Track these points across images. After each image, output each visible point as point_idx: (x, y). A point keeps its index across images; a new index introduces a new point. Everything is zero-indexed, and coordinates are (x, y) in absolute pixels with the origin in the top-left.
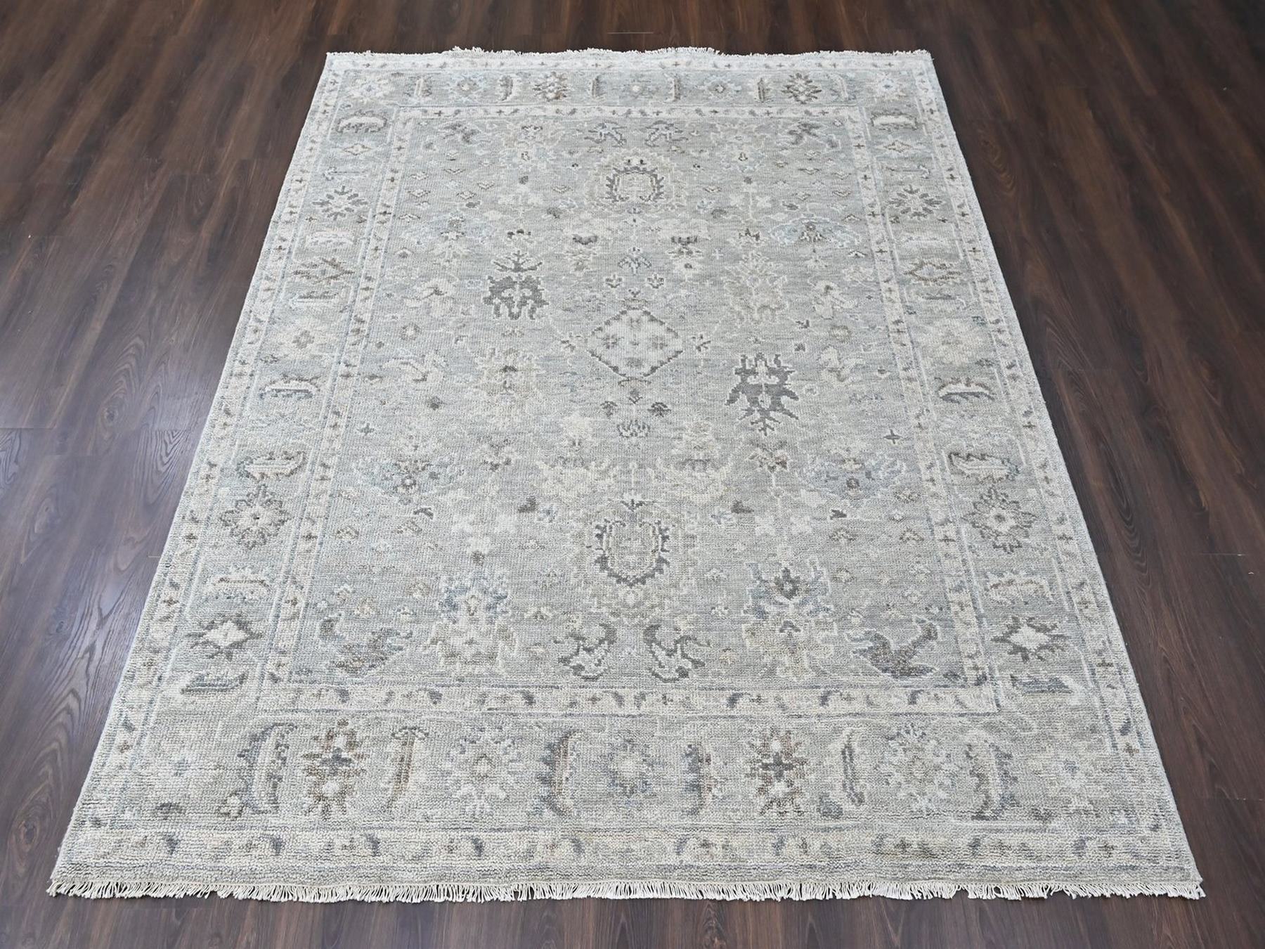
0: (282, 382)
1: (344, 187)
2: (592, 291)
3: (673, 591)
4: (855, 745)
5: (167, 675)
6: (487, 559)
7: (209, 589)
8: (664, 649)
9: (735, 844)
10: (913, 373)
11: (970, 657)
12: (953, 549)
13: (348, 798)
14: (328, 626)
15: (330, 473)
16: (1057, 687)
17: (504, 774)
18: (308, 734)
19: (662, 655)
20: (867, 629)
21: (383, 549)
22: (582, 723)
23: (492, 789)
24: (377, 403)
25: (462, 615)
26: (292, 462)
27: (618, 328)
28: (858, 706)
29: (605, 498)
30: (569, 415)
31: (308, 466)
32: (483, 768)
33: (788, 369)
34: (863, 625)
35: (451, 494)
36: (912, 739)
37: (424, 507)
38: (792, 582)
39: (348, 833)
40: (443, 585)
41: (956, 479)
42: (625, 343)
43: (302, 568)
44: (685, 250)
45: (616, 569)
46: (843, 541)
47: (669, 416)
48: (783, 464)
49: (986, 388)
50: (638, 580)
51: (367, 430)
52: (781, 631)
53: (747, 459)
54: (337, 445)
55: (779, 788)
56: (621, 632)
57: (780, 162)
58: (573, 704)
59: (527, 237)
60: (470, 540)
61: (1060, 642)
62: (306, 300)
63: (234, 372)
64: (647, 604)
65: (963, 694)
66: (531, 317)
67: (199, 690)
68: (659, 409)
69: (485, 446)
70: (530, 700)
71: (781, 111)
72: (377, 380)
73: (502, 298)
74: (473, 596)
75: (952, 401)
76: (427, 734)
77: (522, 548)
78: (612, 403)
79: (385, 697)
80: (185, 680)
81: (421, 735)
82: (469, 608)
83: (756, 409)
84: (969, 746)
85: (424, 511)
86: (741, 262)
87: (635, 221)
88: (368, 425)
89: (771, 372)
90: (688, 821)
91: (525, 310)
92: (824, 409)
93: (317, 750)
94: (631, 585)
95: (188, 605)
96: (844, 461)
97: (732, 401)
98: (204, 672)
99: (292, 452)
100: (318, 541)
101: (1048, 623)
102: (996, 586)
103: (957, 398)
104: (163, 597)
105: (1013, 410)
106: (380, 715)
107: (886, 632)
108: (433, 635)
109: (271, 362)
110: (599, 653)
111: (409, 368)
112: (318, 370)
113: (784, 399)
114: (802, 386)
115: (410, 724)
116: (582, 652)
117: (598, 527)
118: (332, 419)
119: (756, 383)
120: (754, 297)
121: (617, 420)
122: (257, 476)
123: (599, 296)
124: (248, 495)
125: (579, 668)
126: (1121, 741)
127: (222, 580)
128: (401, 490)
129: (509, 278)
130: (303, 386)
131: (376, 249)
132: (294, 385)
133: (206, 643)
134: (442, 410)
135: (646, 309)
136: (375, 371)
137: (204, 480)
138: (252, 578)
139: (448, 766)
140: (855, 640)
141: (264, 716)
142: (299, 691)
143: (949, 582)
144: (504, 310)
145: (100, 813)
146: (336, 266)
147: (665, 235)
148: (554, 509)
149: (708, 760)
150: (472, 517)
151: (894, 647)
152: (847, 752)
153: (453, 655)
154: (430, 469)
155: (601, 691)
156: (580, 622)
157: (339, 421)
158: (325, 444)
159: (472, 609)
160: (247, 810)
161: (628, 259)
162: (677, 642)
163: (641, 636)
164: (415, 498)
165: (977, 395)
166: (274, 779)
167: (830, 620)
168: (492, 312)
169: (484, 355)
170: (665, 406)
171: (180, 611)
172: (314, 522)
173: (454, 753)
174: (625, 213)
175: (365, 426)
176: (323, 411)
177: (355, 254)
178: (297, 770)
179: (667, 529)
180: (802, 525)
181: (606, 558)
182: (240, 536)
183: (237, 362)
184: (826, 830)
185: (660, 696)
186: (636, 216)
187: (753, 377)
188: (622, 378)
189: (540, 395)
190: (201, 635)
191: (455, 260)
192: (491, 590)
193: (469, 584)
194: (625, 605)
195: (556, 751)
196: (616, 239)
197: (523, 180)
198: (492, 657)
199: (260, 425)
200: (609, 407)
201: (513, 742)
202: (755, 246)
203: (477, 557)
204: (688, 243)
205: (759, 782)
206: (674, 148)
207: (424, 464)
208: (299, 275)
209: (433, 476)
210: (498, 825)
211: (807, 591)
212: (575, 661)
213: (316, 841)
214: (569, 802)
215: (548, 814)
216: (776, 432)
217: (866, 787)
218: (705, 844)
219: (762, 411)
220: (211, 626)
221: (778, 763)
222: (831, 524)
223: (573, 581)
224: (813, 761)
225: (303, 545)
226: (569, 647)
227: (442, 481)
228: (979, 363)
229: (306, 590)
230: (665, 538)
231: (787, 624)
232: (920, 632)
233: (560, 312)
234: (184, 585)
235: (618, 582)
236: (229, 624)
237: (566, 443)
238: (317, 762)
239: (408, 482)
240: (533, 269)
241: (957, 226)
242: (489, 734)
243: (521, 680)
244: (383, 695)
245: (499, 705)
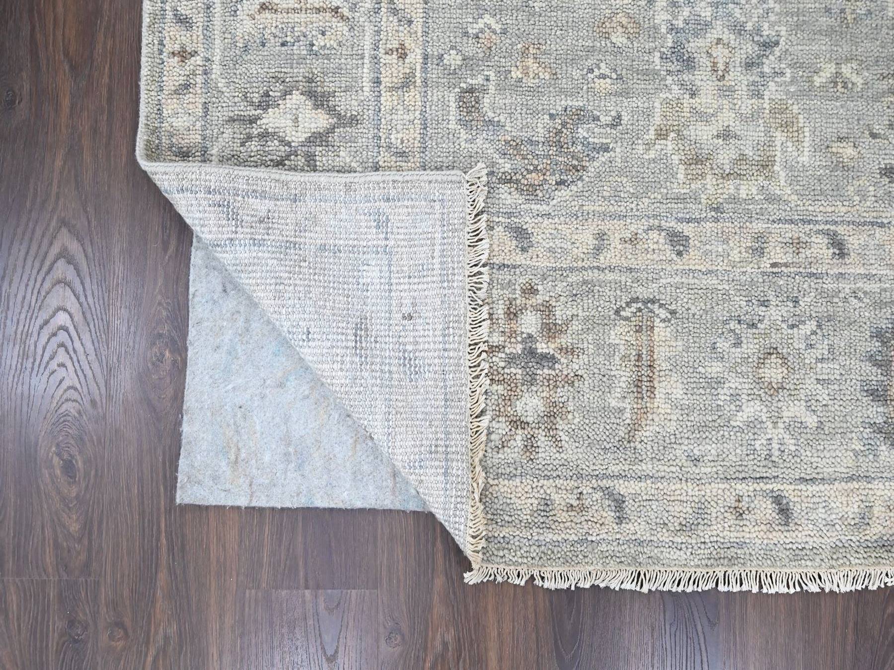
13: (561, 424)
17: (810, 384)
23: (794, 410)
25: (702, 78)
32: (773, 372)
39: (571, 484)
40: (661, 17)
70: (840, 248)
74: (719, 40)
76: (673, 313)
79: (592, 242)
81: (663, 313)
82: (715, 64)
93: (495, 339)
95: (216, 59)
104: (169, 46)
106: (589, 275)
108: (657, 120)
115: (642, 292)
139: (715, 369)
153: (698, 160)
159: (721, 66)
171: (205, 73)
173: (723, 345)
192: (749, 26)
193: (708, 14)
198: (765, 165)
201: (819, 326)
210: (810, 473)
220: (267, 101)
229: (418, 27)
234: (198, 20)
236: (296, 98)
238: (498, 360)
242: (775, 313)
243: (819, 209)
244: (587, 239)
245: (789, 258)
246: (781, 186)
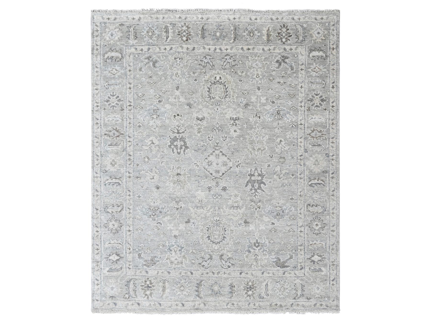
0: (110, 180)
1: (113, 93)
2: (203, 143)
3: (227, 246)
4: (269, 284)
5: (102, 268)
6: (178, 237)
7: (106, 246)
8: (224, 261)
9: (239, 304)
10: (302, 176)
11: (300, 263)
12: (302, 234)
13: (152, 295)
14: (139, 255)
15: (131, 211)
16: (320, 270)
17: (187, 290)
18: (140, 281)
19: (224, 262)
20: (276, 256)
21: (150, 234)
22: (205, 279)
23: (185, 293)
24: (140, 187)
25: (173, 252)
26: (120, 208)
27: (212, 158)
28: (271, 275)
29: (209, 218)
30: (198, 191)
31: (124, 209)
32: (182, 288)
33: (264, 174)
34: (275, 255)
35: (166, 218)
36: (282, 282)
37: (159, 222)
38: (258, 243)
39: (154, 302)
40: (167, 244)
41: (307, 213)
42: (214, 164)
43: (130, 240)
44: (234, 124)
45: (212, 240)
46: (273, 232)
47: (227, 191)
48: (259, 208)
49: (323, 181)
50: (218, 243)
51: (139, 197)
52: (254, 256)
53: (249, 206)
54: (131, 202)
55: (250, 293)
56: (214, 257)
57: (271, 78)
58: (202, 274)
59: (180, 117)
60: (173, 231)
61: (324, 259)
62: (111, 147)
63: (95, 176)
64: (220, 249)
65: (296, 272)
66: (184, 153)
67: (111, 271)
68: (224, 189)
69: (174, 202)
70: (192, 273)
71: (274, 49)
72: (139, 178)
73: (174, 146)
74: (175, 247)
75: (312, 186)
77: (188, 234)
78: (210, 187)
79: (157, 273)
80: (107, 269)
81: (167, 281)
82: (175, 250)
83: (253, 189)
84: (295, 284)
85: (159, 223)
86: (253, 129)
87: (217, 109)
88: (139, 195)
89: (259, 175)
90: (229, 299)
91: (182, 150)
92: (274, 189)
93: (143, 285)
94: (216, 244)
95: (103, 250)
96: (276, 207)
97: (246, 186)
98: (111, 267)
99: (119, 204)
100: (132, 232)
101: (322, 255)
102: (311, 245)
103: (313, 185)
104: (95, 248)
105: (329, 189)
106: (156, 277)
107: (280, 257)
108: (166, 257)
109: (105, 172)
110: (208, 262)
111: (148, 174)
112: (120, 175)
113: (262, 185)
114: (267, 181)
115: (164, 279)
116: (204, 262)
117: (207, 228)
118: (128, 193)
119: (254, 179)
120: (256, 144)
121: (212, 193)
122: (111, 212)
123: (206, 144)
124: (110, 218)
125: (203, 266)
126: (332, 283)
127: (109, 243)
128: (152, 216)
129: (176, 137)
130: (117, 181)
131: (130, 123)
132: (114, 180)
133: (110, 260)
134: (160, 190)
135: (221, 150)
136: (138, 175)
137: (96, 214)
138: (117, 242)
139: (174, 288)
140: (272, 259)
141: (129, 277)
142: (136, 271)
143: (299, 244)
144: (175, 150)
145: (97, 298)
146: (117, 131)
147: (228, 116)
148: (195, 222)
149: (234, 287)
150: (173, 225)
151: (282, 261)
152: (267, 285)
153: (172, 263)
154: (159, 210)
155: (208, 271)
156: (203, 254)
157: (130, 193)
158: (128, 202)
159: (176, 250)
160: (130, 297)
161: (215, 128)
162: (228, 259)
163: (219, 257)
164: (156, 219)
165: (319, 184)
166: (135, 291)
167: (267, 253)
168: (172, 151)
169: (171, 169)
170: (226, 188)
171: (101, 252)
172: (130, 227)
173: (175, 285)
174: (214, 105)
175: (138, 195)
176: (125, 190)
177: (123, 125)
178: (139, 288)
179: (226, 228)
180: (262, 227)
181: (209, 237)
182: (111, 231)
183: (94, 173)
184: (260, 301)
185: (223, 272)
186: (218, 107)
187: (253, 177)
188: (214, 178)
189: (189, 184)
190: (108, 258)
191: (157, 128)
192: (180, 246)
193: (174, 244)
194: (215, 250)
195: (199, 285)
196: (211, 118)
197: (177, 88)
198: (182, 263)
199: (108, 195)
200: (209, 188)
201: (189, 283)
202: (258, 121)
203: (175, 236)
204: (236, 120)
205: (246, 291)
206: (232, 70)
207: (157, 208)
208: (106, 136)
209: (160, 212)
210: (187, 300)
211: (262, 246)
212: (203, 264)
213: (147, 304)
214: (202, 296)
215: (198, 298)
216: (258, 197)
217: (270, 292)
218: (233, 304)
219: (255, 189)
220: (110, 255)
221: (250, 287)
222: (270, 226)
223: (201, 243)
224: (258, 287)
225: (128, 233)
226: (200, 261)
227: (163, 213)
228: (323, 172)
229: (132, 245)
230: (225, 231)
231: (256, 254)
232: (289, 257)
233: (193, 151)
234: (100, 245)
235: (213, 243)
236: (114, 255)
237: (197, 201)
238: (144, 287)
239: (154, 214)
240: (183, 132)
241: (329, 112)
242: (183, 281)
243: (189, 269)
244: (156, 272)
245: (184, 275)
246: (184, 266)
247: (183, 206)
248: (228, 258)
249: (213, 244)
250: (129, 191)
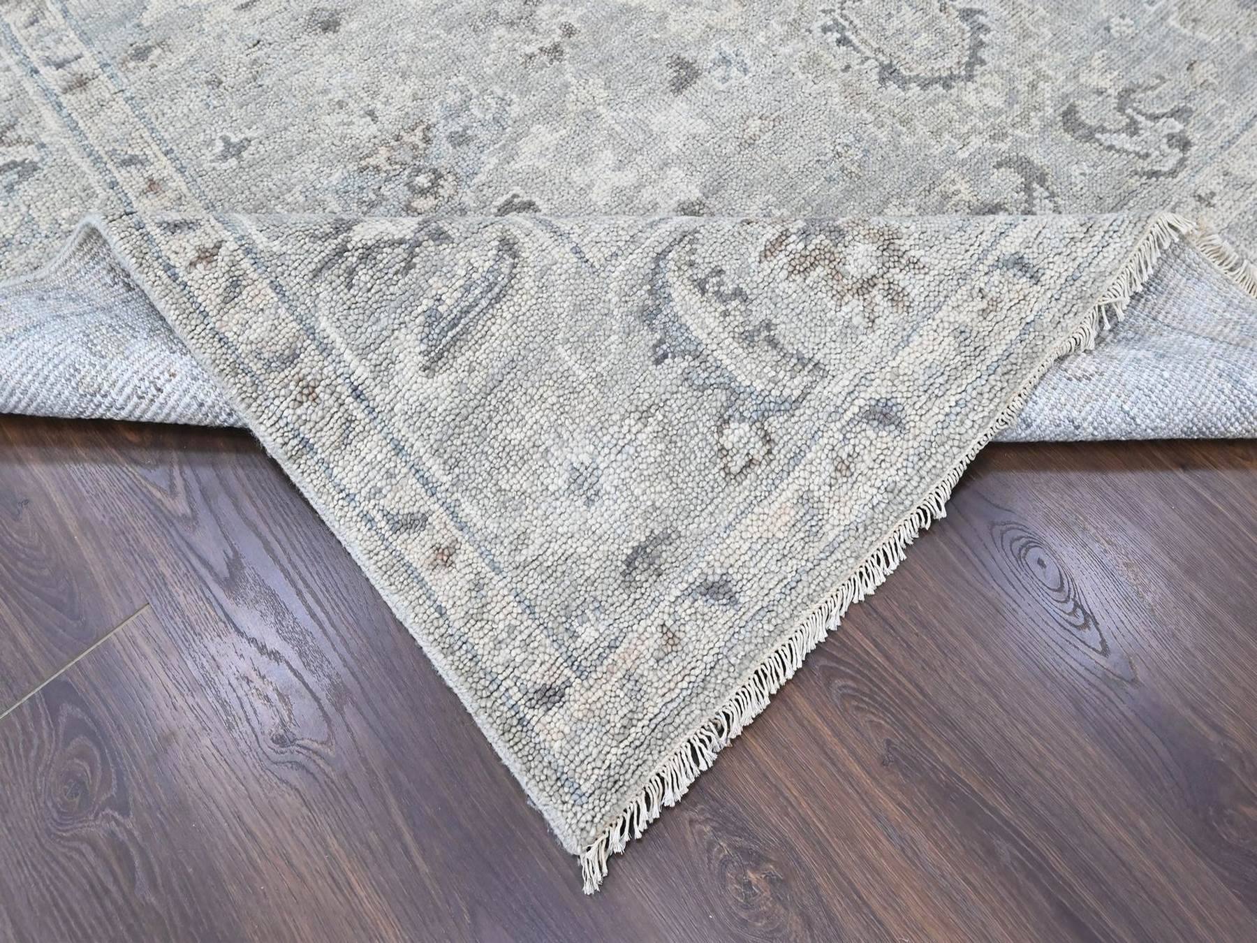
3: (1033, 46)
8: (1117, 131)
19: (1122, 141)
24: (202, 90)
35: (527, 148)
37: (500, 201)
45: (922, 70)
51: (233, 150)
56: (1037, 156)
60: (646, 194)
64: (1022, 87)
69: (501, 32)
72: (157, 52)
77: (751, 143)
85: (508, 207)
88: (226, 139)
94: (970, 78)
117: (825, 29)
134: (351, 25)
136: (135, 39)
148: (729, 51)
150: (608, 156)
154: (441, 132)
156: (962, 186)
157: (150, 171)
162: (1121, 109)
163: (1068, 137)
164: (467, 197)
175: (220, 144)
176: (93, 178)
181: (890, 65)
185: (1193, 203)
194: (999, 113)
207: (419, 132)
223: (883, 136)
227: (484, 136)
247: (572, 16)
248: (1113, 102)
249: (954, 91)
250: (130, 161)
